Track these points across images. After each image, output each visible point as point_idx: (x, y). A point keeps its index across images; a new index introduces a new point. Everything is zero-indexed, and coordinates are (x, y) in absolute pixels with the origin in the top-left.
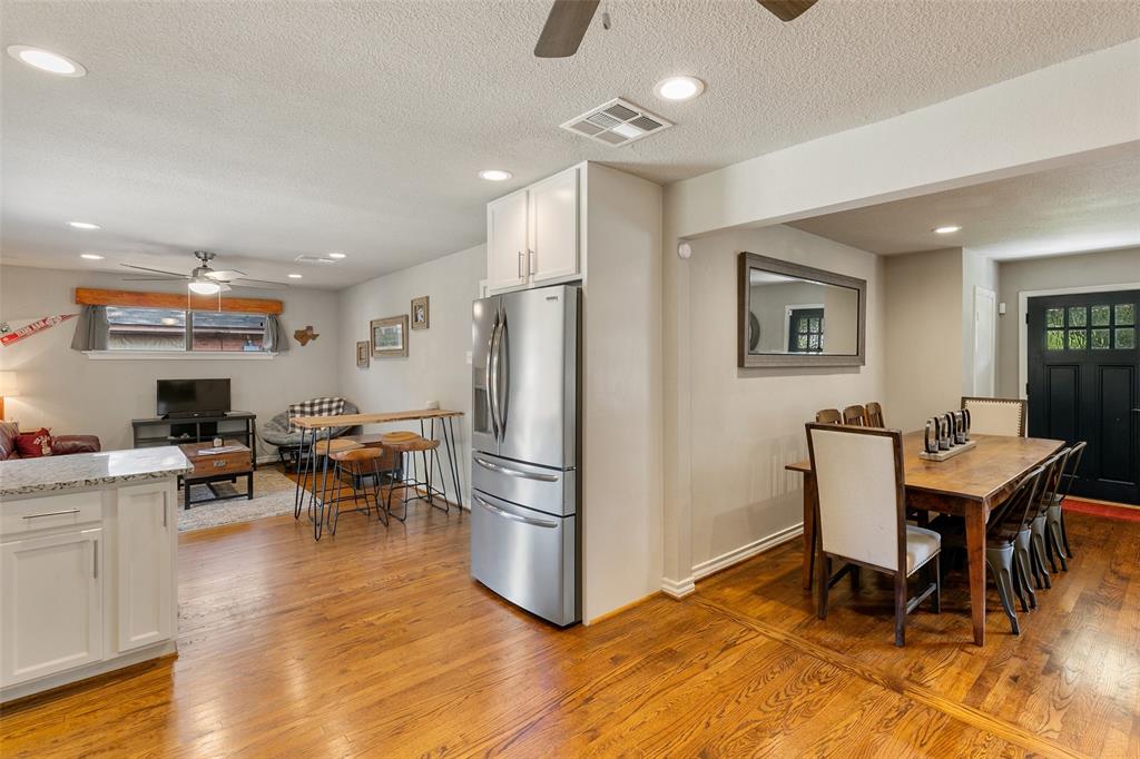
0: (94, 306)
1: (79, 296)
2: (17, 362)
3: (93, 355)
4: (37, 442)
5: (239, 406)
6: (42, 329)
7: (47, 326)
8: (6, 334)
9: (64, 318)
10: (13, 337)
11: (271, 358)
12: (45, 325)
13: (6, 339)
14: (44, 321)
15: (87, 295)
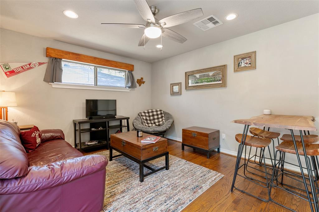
0: (56, 58)
1: (48, 52)
2: (14, 87)
3: (55, 85)
4: (33, 135)
5: (120, 113)
6: (28, 69)
7: (31, 68)
8: (8, 70)
9: (40, 64)
10: (12, 73)
11: (129, 91)
12: (30, 67)
13: (8, 73)
14: (30, 65)
15: (52, 52)
